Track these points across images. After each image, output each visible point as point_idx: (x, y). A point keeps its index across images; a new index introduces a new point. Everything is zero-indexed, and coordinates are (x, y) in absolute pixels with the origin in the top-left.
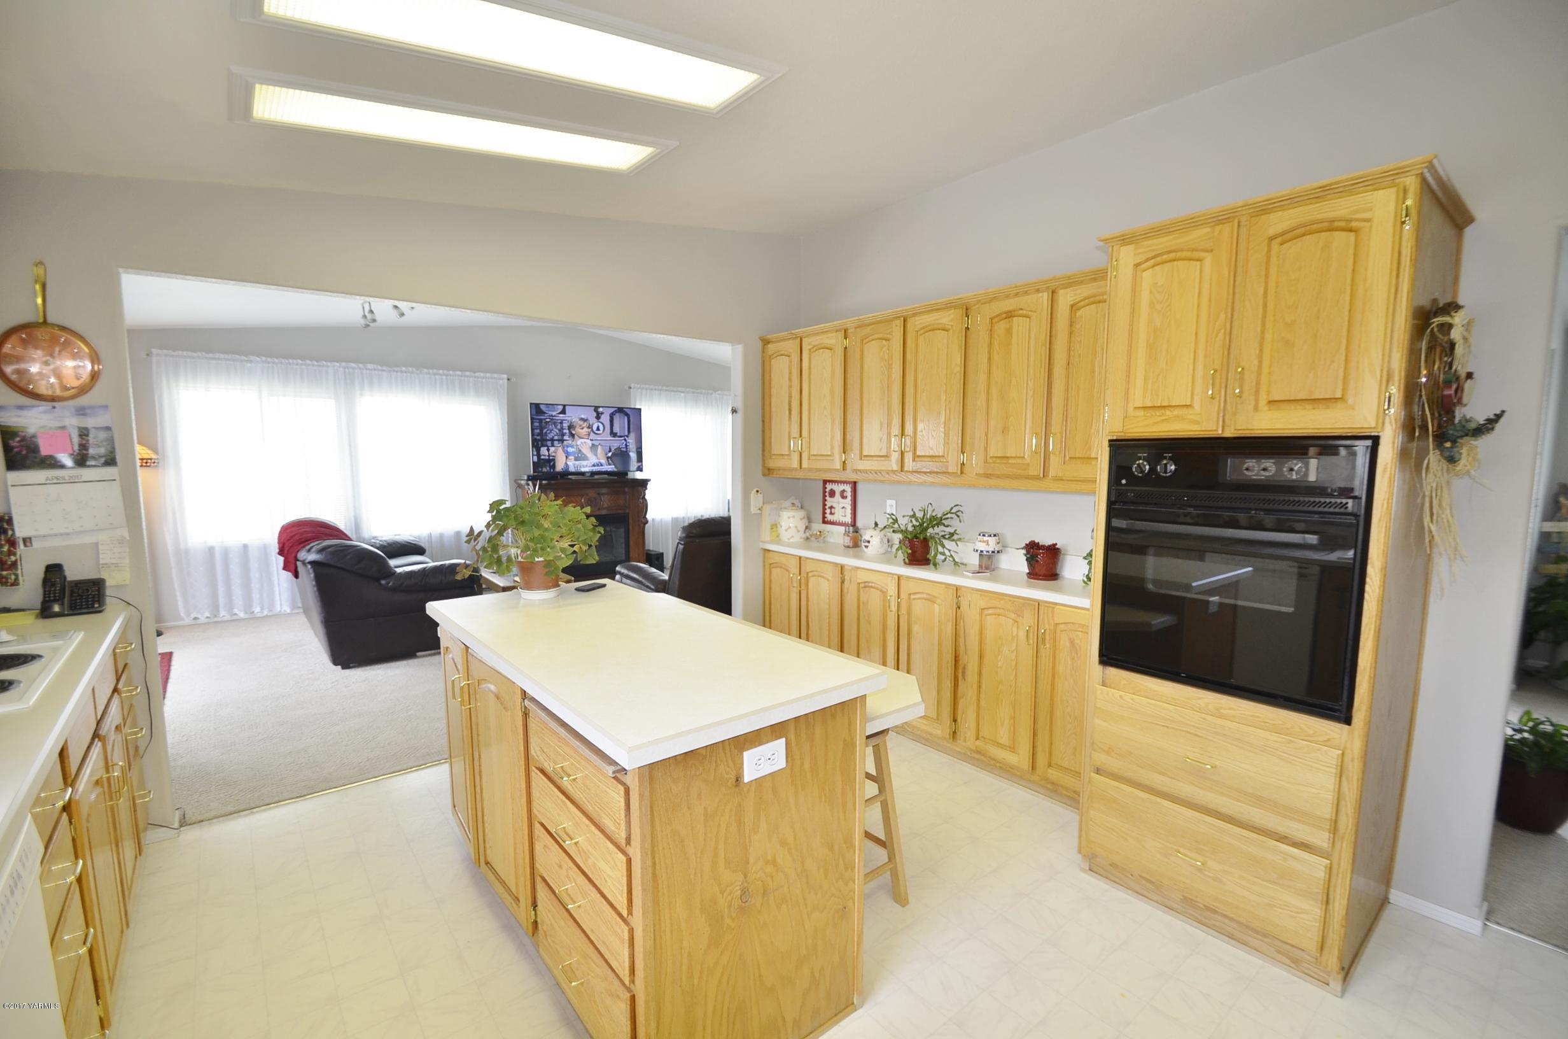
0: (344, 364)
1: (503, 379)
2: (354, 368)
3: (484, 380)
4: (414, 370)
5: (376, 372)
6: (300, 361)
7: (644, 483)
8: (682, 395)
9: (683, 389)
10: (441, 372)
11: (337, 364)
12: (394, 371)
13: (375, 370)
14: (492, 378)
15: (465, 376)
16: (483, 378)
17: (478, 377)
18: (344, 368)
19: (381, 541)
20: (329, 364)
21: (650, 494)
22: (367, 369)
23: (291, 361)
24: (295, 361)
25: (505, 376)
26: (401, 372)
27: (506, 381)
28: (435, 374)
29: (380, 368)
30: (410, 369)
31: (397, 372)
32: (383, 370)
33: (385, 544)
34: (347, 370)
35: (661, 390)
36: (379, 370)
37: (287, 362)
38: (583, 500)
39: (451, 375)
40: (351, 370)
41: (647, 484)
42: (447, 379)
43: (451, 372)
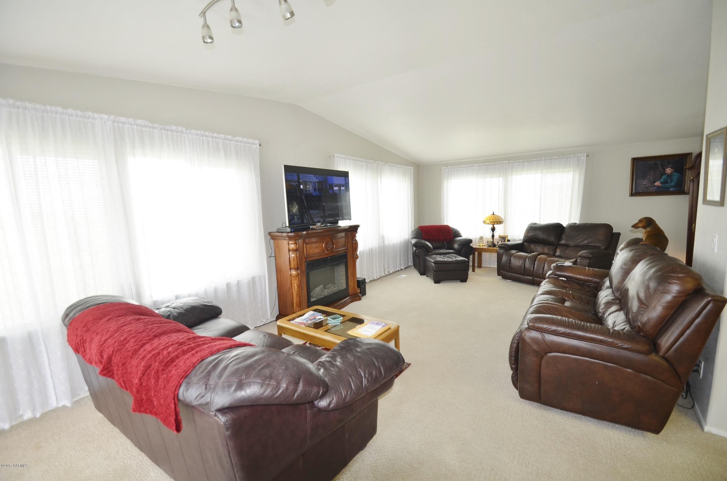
0: (112, 117)
1: (256, 144)
2: (124, 123)
3: (242, 144)
4: (184, 129)
5: (147, 129)
6: (59, 109)
7: (354, 229)
8: (360, 163)
9: (360, 159)
10: (207, 133)
11: (105, 117)
12: (165, 129)
13: (146, 126)
14: (248, 143)
15: (228, 139)
16: (241, 142)
17: (238, 141)
18: (114, 122)
19: (174, 308)
20: (96, 115)
21: (359, 236)
22: (138, 125)
23: (48, 108)
24: (54, 108)
25: (257, 142)
26: (172, 131)
27: (258, 146)
28: (203, 136)
29: (150, 125)
30: (180, 128)
31: (168, 130)
32: (155, 128)
33: (183, 312)
34: (116, 124)
35: (350, 159)
36: (149, 127)
37: (43, 108)
38: (324, 245)
39: (216, 138)
40: (120, 125)
41: (357, 229)
42: (212, 140)
43: (215, 135)
